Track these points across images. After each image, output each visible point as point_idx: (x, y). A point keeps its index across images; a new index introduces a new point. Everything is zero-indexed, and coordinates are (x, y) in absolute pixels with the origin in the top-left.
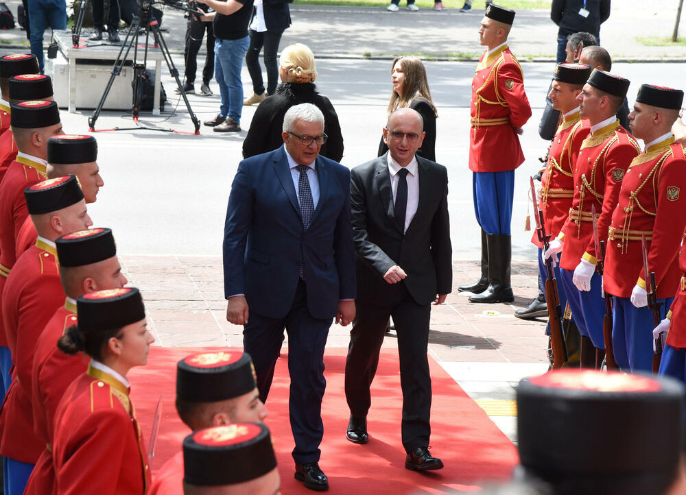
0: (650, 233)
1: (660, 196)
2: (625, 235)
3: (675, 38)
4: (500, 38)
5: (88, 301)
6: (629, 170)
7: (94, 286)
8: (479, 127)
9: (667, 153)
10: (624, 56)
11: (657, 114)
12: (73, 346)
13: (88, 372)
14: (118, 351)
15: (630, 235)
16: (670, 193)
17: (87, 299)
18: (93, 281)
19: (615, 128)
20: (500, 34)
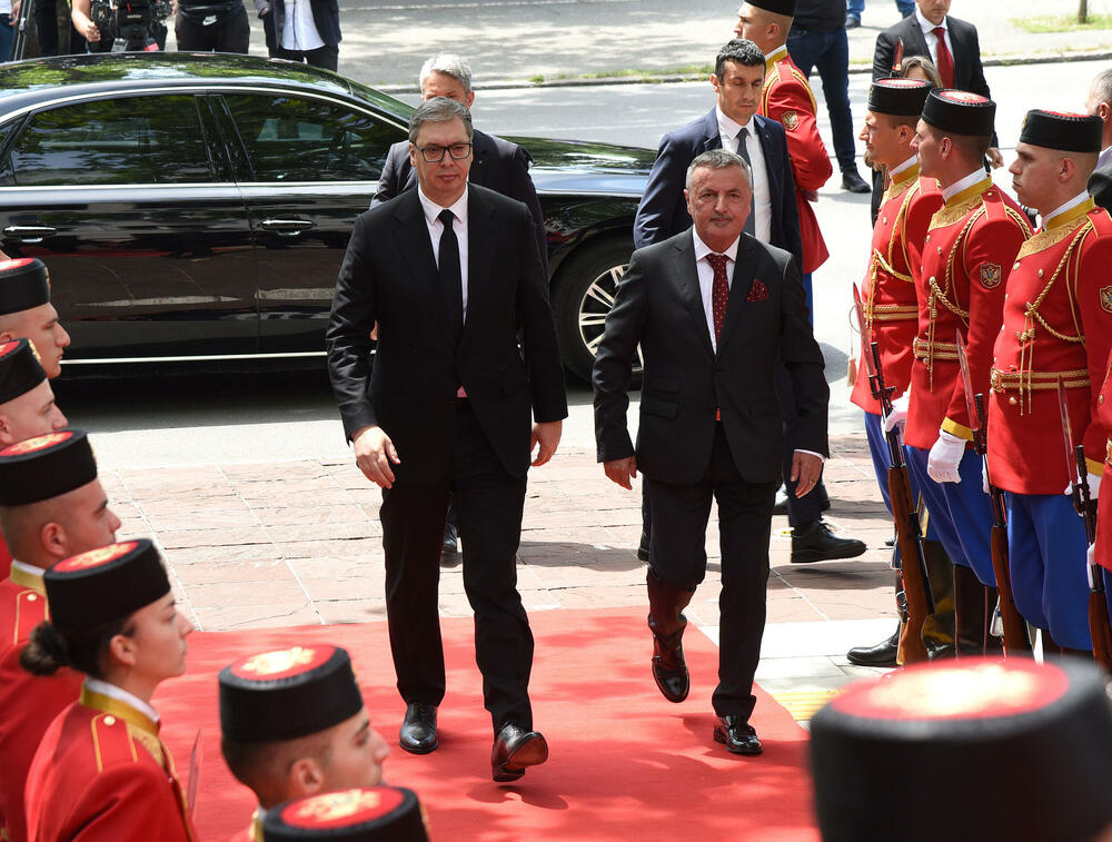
2: (1025, 381)
3: (1083, 17)
4: (771, 40)
5: (63, 577)
6: (1017, 265)
7: (61, 537)
10: (994, 55)
11: (1065, 162)
12: (48, 660)
13: (81, 700)
14: (129, 658)
15: (1034, 381)
16: (1106, 298)
17: (61, 573)
18: (59, 529)
19: (983, 190)
20: (772, 31)
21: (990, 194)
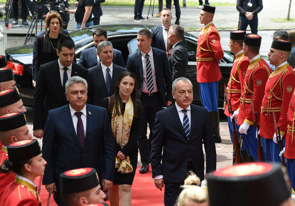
0: (280, 108)
1: (283, 91)
3: (288, 19)
4: (209, 20)
5: (13, 148)
6: (268, 80)
7: (16, 140)
8: (201, 61)
9: (286, 71)
10: (265, 28)
11: (282, 53)
13: (15, 181)
14: (29, 170)
15: (271, 110)
16: (288, 89)
18: (15, 137)
19: (259, 60)
20: (209, 18)
21: (260, 62)
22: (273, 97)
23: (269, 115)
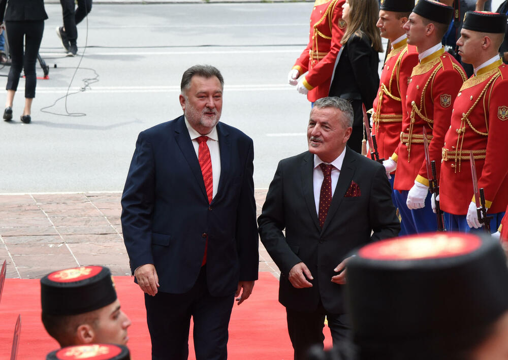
0: (483, 151)
1: (491, 117)
2: (458, 155)
9: (496, 75)
11: (486, 39)
15: (463, 155)
16: (501, 113)
22: (468, 129)
23: (458, 166)
